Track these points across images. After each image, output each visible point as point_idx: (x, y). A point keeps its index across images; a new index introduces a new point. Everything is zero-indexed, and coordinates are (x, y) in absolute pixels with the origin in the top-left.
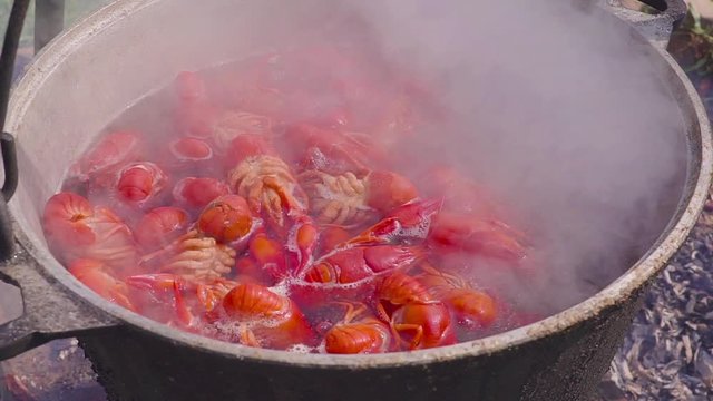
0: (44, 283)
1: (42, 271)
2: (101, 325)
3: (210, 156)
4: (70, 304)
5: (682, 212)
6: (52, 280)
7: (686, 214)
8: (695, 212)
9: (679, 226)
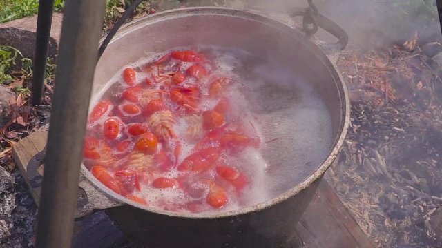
0: (93, 189)
1: (92, 184)
2: (118, 205)
3: (140, 112)
4: (105, 197)
5: (334, 147)
6: (96, 188)
7: (336, 148)
8: (339, 147)
9: (332, 154)
